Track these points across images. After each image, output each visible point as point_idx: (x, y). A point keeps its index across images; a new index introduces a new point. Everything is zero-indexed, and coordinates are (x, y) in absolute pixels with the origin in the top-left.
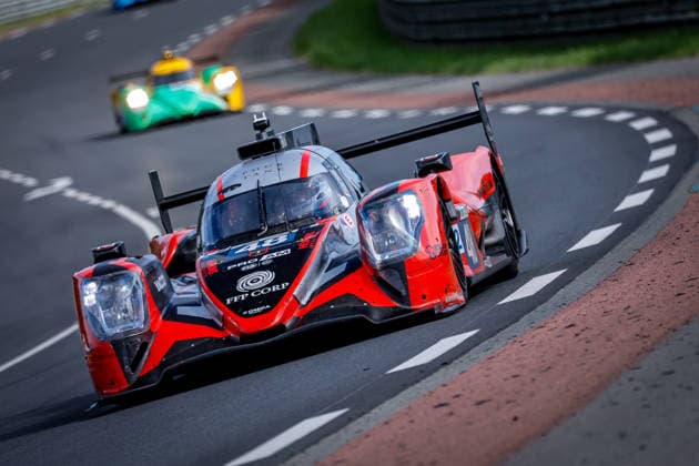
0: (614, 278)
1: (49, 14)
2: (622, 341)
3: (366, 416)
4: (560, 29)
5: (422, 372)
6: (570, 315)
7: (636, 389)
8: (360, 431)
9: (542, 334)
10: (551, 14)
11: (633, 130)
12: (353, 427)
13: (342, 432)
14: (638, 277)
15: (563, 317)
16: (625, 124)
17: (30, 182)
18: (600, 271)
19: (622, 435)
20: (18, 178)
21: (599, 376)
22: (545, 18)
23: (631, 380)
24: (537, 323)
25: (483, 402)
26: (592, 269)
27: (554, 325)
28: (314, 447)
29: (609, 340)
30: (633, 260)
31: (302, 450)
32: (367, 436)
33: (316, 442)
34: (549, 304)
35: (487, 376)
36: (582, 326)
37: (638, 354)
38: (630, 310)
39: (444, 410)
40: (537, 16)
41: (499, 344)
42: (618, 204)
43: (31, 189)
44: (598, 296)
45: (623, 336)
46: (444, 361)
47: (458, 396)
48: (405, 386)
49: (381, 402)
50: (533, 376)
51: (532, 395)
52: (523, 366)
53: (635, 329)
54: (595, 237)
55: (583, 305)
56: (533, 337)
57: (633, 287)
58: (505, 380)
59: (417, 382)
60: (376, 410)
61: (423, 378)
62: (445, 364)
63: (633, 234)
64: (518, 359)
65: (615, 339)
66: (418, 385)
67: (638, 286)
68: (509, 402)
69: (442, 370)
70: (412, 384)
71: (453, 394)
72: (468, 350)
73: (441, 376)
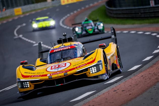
0: (152, 67)
1: (40, 9)
2: (153, 80)
3: (100, 92)
4: (143, 16)
5: (111, 84)
6: (142, 74)
7: (155, 90)
8: (98, 95)
9: (136, 78)
10: (141, 13)
11: (157, 37)
12: (97, 94)
13: (94, 95)
14: (157, 67)
15: (141, 74)
16: (155, 36)
17: (34, 42)
18: (149, 65)
19: (152, 99)
20: (32, 42)
21: (148, 86)
22: (140, 14)
23: (154, 88)
24: (135, 75)
25: (123, 91)
26: (147, 65)
27: (139, 76)
28: (89, 98)
29: (150, 79)
30: (156, 63)
31: (86, 99)
32: (100, 96)
33: (89, 97)
34: (138, 72)
35: (125, 85)
36: (145, 76)
37: (156, 82)
38: (155, 73)
39: (116, 92)
40: (138, 13)
41: (127, 79)
42: (153, 52)
43: (34, 44)
44: (148, 70)
45: (153, 78)
46: (116, 82)
47: (118, 89)
48: (108, 87)
49: (103, 90)
50: (134, 86)
51: (134, 90)
52: (132, 84)
53: (155, 77)
54: (148, 58)
55: (145, 72)
56: (134, 78)
57: (155, 69)
58: (128, 86)
59: (110, 86)
60: (102, 91)
61: (112, 85)
62: (116, 83)
63: (156, 58)
64: (131, 82)
65: (151, 79)
66: (110, 87)
67: (156, 69)
68: (129, 91)
69: (115, 84)
70: (109, 86)
71: (117, 89)
72: (121, 80)
73: (115, 85)
